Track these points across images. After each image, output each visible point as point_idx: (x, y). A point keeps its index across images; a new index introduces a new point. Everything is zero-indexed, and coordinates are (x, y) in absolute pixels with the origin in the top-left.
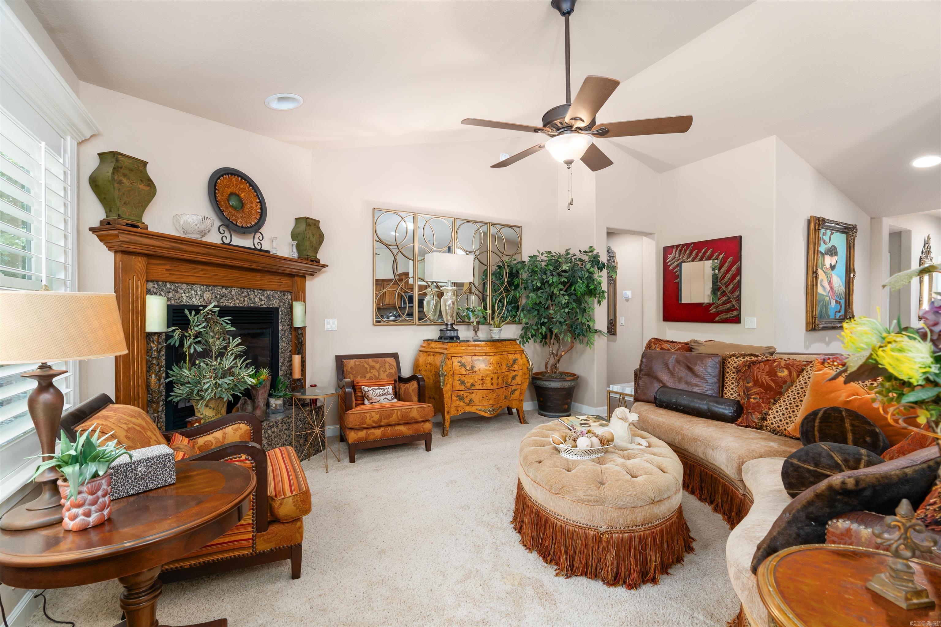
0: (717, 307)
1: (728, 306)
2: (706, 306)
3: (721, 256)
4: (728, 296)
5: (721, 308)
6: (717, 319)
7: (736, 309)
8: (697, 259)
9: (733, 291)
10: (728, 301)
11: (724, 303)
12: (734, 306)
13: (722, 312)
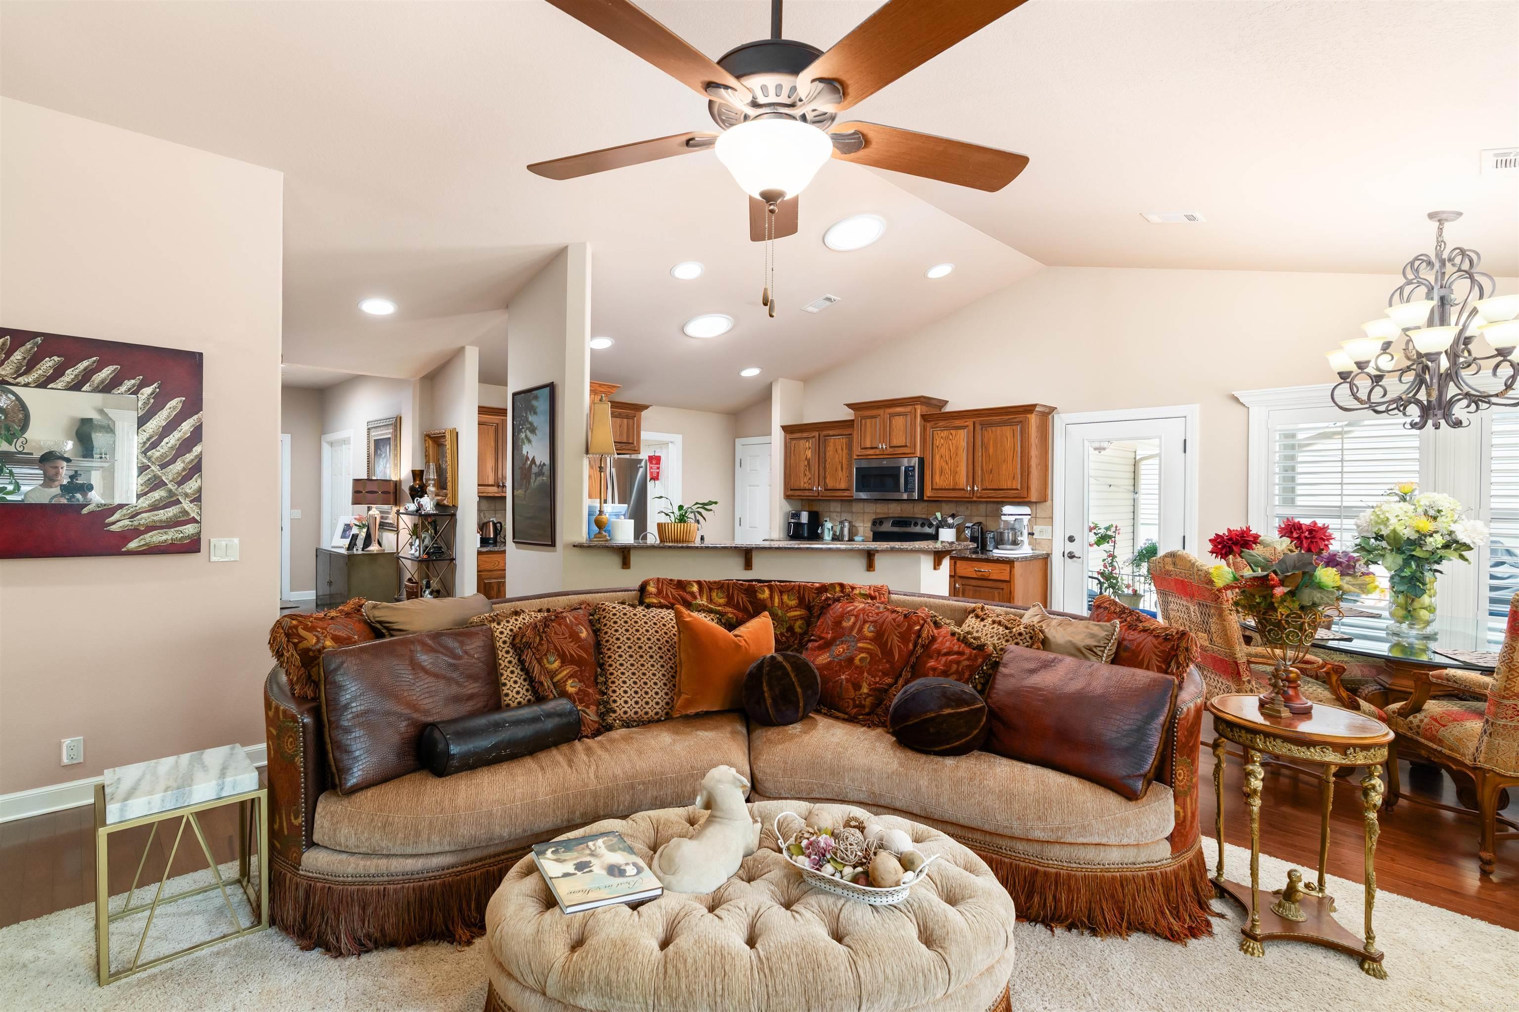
0: (133, 516)
1: (171, 512)
2: (91, 513)
3: (147, 391)
4: (170, 491)
5: (145, 518)
6: (133, 545)
7: (194, 521)
8: (60, 383)
9: (183, 480)
10: (172, 501)
11: (154, 508)
12: (186, 513)
13: (150, 528)
